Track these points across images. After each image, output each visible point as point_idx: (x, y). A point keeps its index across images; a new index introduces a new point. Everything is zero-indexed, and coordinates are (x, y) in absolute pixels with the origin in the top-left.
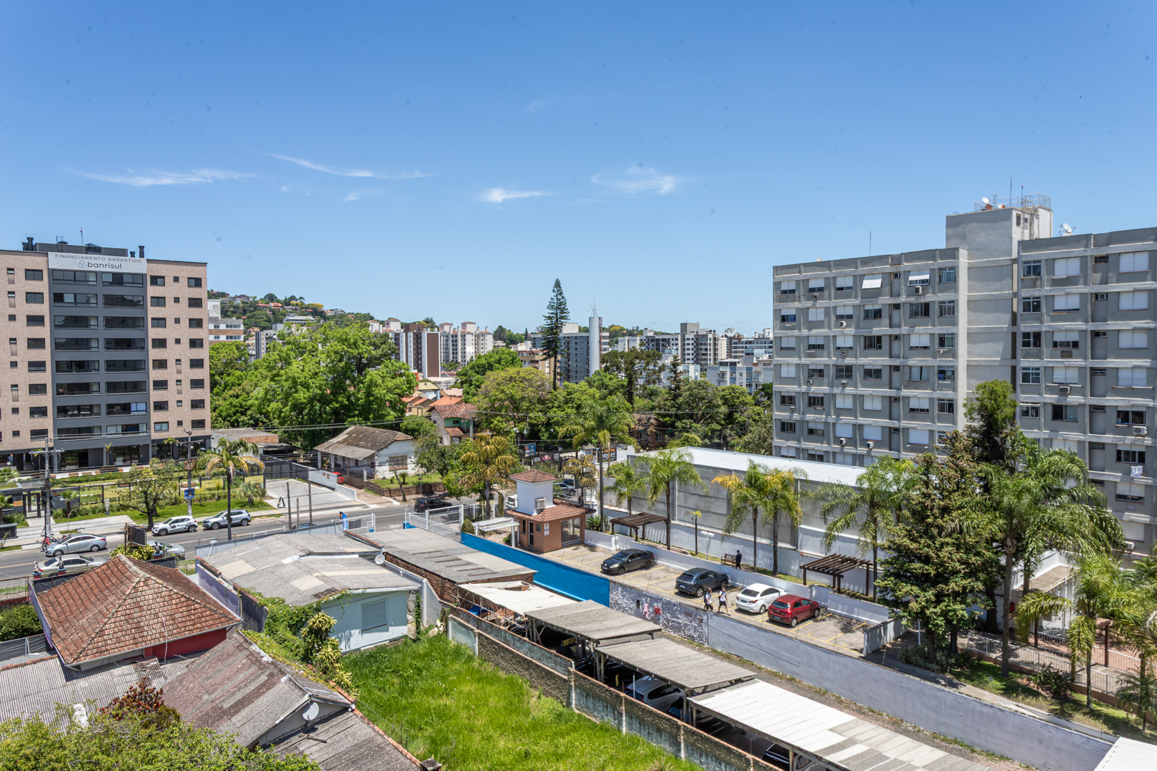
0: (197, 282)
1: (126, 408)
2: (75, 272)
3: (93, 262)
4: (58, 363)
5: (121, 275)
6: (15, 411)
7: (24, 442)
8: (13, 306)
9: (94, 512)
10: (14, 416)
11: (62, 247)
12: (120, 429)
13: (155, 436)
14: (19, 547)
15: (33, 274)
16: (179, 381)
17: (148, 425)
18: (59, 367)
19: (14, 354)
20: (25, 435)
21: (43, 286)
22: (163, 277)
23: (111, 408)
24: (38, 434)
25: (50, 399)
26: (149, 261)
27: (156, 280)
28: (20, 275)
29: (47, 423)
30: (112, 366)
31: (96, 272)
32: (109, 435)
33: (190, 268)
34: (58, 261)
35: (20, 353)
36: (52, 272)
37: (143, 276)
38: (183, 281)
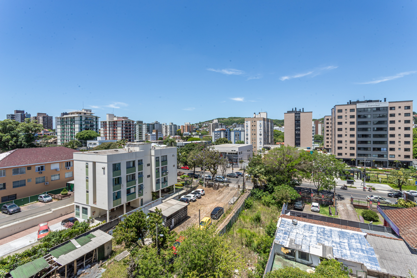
0: (409, 108)
1: (379, 149)
2: (364, 108)
3: (370, 105)
4: (358, 135)
5: (379, 108)
6: (346, 148)
7: (348, 157)
8: (346, 119)
9: (375, 181)
10: (346, 149)
11: (358, 102)
12: (377, 156)
13: (390, 159)
14: (356, 188)
15: (352, 110)
16: (399, 142)
17: (387, 155)
18: (359, 136)
19: (346, 132)
20: (349, 154)
21: (354, 113)
22: (395, 107)
23: (374, 149)
24: (352, 155)
25: (356, 145)
26: (389, 102)
27: (391, 108)
28: (349, 111)
29: (354, 152)
30: (375, 136)
31: (371, 108)
32: (374, 157)
33: (406, 103)
34: (359, 106)
35: (348, 132)
36: (357, 109)
37: (387, 107)
38: (403, 108)
